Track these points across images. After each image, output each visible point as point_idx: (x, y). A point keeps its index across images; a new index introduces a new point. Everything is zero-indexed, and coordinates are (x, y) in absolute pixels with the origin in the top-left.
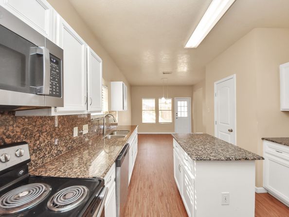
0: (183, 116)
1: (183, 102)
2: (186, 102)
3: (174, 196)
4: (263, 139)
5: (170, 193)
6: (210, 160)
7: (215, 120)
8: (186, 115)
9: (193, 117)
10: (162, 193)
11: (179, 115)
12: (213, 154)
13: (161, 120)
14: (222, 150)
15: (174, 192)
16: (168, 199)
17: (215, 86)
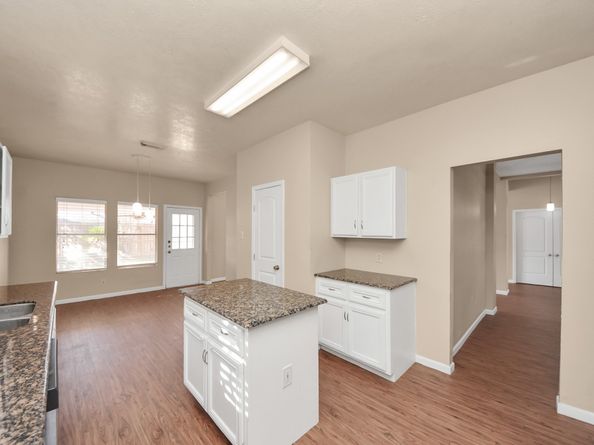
0: (183, 246)
1: (184, 217)
2: (191, 217)
3: (188, 423)
4: (316, 275)
5: (179, 421)
6: (271, 319)
7: (254, 252)
8: (191, 245)
9: (206, 249)
10: (160, 431)
11: (175, 246)
12: (271, 310)
13: (123, 260)
14: (280, 301)
15: (186, 415)
16: (175, 435)
17: (254, 192)
